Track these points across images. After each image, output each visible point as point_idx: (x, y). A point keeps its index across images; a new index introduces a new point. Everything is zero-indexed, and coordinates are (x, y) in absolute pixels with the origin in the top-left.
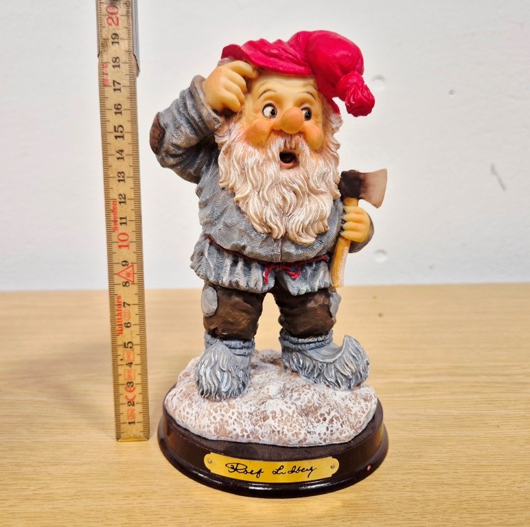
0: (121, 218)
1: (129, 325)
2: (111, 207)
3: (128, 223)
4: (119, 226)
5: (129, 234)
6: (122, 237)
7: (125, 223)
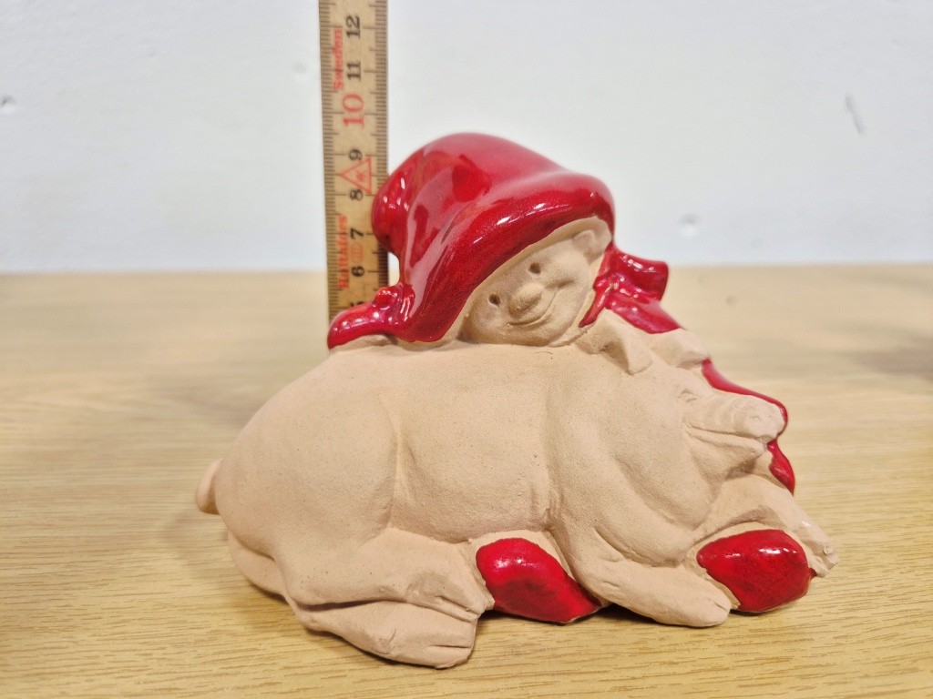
0: (350, 66)
1: (360, 271)
2: (332, 41)
3: (363, 75)
4: (345, 80)
5: (365, 98)
6: (351, 103)
7: (358, 76)
